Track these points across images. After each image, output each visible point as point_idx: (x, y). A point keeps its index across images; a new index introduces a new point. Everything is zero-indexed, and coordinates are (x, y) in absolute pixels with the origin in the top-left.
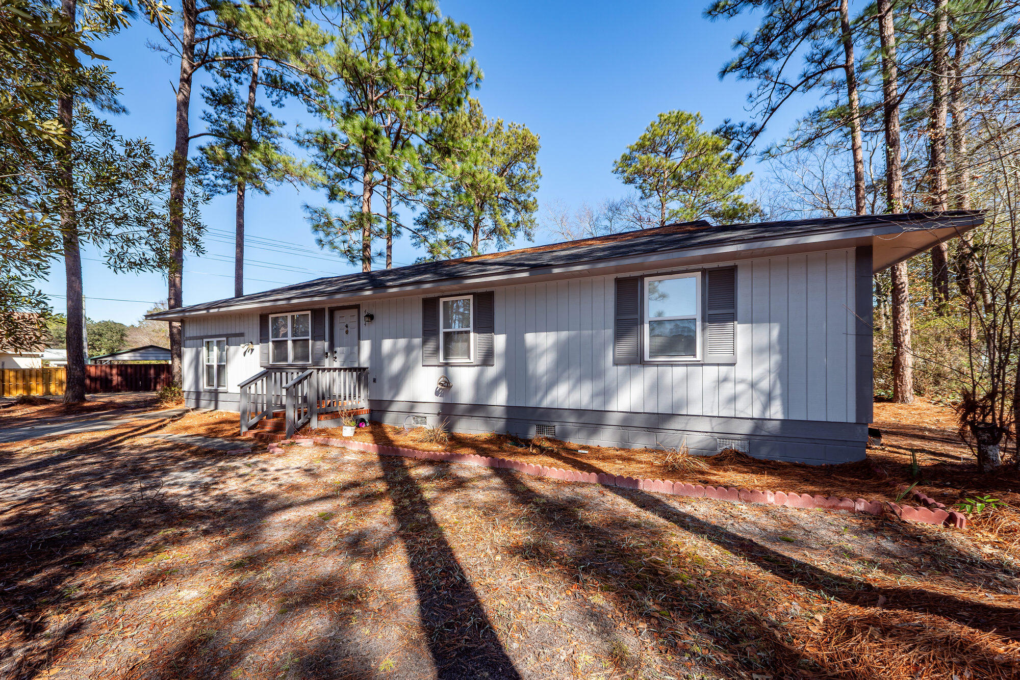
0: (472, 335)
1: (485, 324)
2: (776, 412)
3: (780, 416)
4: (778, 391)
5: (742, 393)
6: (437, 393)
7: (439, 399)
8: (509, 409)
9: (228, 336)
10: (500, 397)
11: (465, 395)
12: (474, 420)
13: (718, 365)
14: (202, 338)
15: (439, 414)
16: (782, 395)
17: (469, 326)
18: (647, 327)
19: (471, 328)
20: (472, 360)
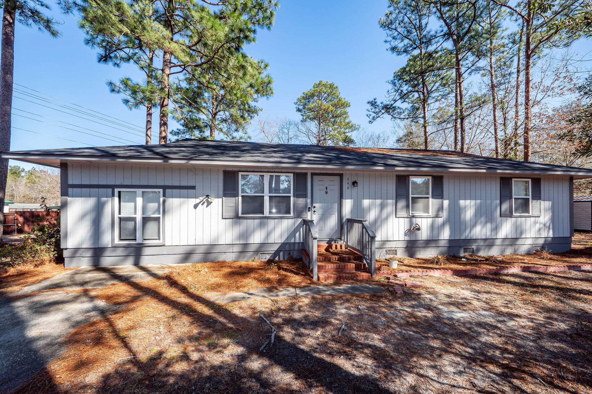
0: (430, 199)
1: (438, 194)
2: (551, 235)
3: (552, 236)
4: (551, 227)
5: (542, 228)
6: (406, 235)
7: (407, 238)
8: (450, 241)
9: (165, 188)
10: (446, 234)
11: (424, 234)
12: (430, 249)
13: (535, 217)
14: (113, 187)
15: (405, 248)
16: (552, 228)
17: (428, 194)
18: (513, 200)
19: (430, 196)
20: (430, 214)
